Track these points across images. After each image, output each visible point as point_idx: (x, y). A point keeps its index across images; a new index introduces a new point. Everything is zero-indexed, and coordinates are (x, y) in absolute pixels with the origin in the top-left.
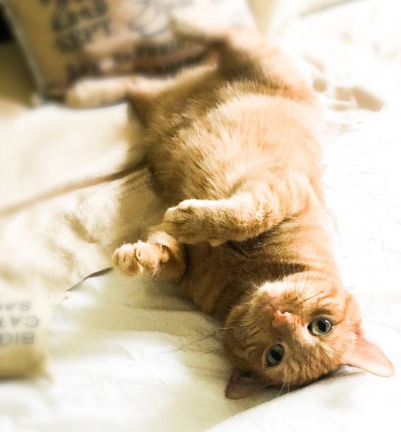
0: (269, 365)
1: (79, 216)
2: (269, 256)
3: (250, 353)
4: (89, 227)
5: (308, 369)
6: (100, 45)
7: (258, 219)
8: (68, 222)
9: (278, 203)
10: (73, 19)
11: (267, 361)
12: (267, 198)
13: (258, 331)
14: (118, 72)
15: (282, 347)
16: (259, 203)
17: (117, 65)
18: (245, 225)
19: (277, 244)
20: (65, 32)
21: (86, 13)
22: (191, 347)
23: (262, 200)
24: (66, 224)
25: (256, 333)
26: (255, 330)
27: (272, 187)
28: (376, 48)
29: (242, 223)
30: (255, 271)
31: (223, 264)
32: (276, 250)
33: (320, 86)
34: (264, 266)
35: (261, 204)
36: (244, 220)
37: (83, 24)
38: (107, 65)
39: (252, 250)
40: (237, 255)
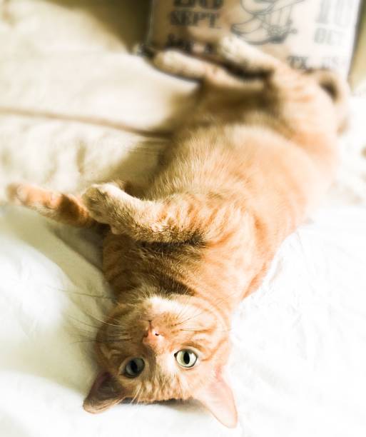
0: (125, 374)
3: (113, 355)
5: (160, 392)
6: (201, 31)
8: (79, 147)
11: (125, 370)
13: (128, 340)
15: (144, 363)
17: (207, 52)
20: (181, 9)
23: (171, 215)
25: (125, 340)
26: (126, 337)
37: (197, 9)
38: (198, 48)
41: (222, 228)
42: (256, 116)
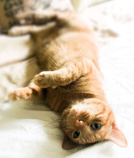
2: (78, 91)
7: (69, 77)
9: (78, 70)
10: (11, 6)
12: (73, 69)
14: (26, 24)
16: (70, 71)
18: (64, 80)
19: (80, 86)
20: (8, 11)
21: (16, 4)
22: (49, 125)
23: (71, 70)
27: (75, 65)
28: (114, 17)
29: (63, 79)
30: (73, 96)
31: (61, 93)
32: (80, 88)
33: (96, 29)
34: (76, 94)
35: (71, 71)
36: (64, 78)
38: (23, 22)
39: (71, 89)
40: (66, 90)
41: (87, 66)
42: (63, 30)
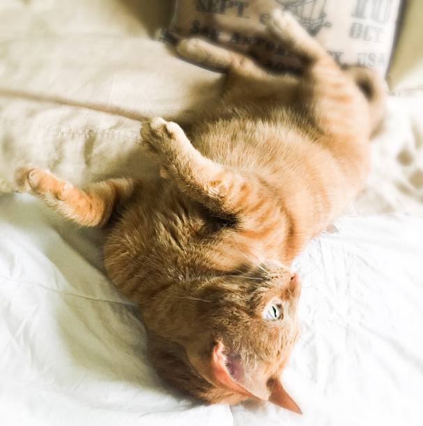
1: (99, 137)
4: (96, 151)
8: (88, 136)
17: (234, 41)
24: (86, 137)
35: (221, 185)
